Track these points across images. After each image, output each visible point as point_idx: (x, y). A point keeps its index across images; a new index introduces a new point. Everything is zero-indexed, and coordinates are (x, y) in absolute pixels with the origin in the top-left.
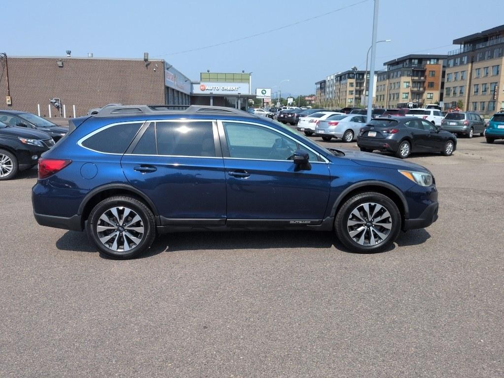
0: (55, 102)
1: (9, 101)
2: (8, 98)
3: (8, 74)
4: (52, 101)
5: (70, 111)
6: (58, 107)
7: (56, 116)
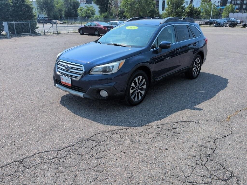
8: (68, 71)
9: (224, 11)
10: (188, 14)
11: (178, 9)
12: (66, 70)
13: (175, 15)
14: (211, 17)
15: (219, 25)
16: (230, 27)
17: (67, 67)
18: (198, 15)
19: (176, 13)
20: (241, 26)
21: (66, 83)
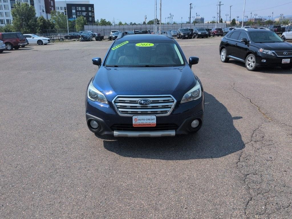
8: (147, 107)
9: (76, 24)
10: (41, 27)
11: (30, 21)
12: (141, 107)
13: (28, 29)
14: (68, 31)
15: (86, 39)
16: (97, 40)
17: (144, 103)
18: (52, 28)
19: (28, 27)
20: (107, 39)
21: (144, 125)
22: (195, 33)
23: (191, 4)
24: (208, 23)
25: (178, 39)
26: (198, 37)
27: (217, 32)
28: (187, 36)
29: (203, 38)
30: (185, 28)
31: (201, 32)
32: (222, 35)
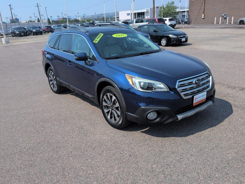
0: (224, 16)
1: (203, 16)
2: (203, 15)
3: (205, 3)
4: (223, 15)
5: (230, 20)
6: (225, 18)
7: (223, 23)
17: (198, 82)
21: (199, 102)
22: (28, 31)
23: (10, 5)
24: (26, 22)
25: (14, 37)
26: (33, 34)
27: (47, 29)
28: (23, 34)
29: (37, 35)
30: (17, 27)
31: (35, 29)
32: (52, 32)
